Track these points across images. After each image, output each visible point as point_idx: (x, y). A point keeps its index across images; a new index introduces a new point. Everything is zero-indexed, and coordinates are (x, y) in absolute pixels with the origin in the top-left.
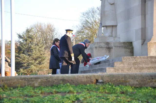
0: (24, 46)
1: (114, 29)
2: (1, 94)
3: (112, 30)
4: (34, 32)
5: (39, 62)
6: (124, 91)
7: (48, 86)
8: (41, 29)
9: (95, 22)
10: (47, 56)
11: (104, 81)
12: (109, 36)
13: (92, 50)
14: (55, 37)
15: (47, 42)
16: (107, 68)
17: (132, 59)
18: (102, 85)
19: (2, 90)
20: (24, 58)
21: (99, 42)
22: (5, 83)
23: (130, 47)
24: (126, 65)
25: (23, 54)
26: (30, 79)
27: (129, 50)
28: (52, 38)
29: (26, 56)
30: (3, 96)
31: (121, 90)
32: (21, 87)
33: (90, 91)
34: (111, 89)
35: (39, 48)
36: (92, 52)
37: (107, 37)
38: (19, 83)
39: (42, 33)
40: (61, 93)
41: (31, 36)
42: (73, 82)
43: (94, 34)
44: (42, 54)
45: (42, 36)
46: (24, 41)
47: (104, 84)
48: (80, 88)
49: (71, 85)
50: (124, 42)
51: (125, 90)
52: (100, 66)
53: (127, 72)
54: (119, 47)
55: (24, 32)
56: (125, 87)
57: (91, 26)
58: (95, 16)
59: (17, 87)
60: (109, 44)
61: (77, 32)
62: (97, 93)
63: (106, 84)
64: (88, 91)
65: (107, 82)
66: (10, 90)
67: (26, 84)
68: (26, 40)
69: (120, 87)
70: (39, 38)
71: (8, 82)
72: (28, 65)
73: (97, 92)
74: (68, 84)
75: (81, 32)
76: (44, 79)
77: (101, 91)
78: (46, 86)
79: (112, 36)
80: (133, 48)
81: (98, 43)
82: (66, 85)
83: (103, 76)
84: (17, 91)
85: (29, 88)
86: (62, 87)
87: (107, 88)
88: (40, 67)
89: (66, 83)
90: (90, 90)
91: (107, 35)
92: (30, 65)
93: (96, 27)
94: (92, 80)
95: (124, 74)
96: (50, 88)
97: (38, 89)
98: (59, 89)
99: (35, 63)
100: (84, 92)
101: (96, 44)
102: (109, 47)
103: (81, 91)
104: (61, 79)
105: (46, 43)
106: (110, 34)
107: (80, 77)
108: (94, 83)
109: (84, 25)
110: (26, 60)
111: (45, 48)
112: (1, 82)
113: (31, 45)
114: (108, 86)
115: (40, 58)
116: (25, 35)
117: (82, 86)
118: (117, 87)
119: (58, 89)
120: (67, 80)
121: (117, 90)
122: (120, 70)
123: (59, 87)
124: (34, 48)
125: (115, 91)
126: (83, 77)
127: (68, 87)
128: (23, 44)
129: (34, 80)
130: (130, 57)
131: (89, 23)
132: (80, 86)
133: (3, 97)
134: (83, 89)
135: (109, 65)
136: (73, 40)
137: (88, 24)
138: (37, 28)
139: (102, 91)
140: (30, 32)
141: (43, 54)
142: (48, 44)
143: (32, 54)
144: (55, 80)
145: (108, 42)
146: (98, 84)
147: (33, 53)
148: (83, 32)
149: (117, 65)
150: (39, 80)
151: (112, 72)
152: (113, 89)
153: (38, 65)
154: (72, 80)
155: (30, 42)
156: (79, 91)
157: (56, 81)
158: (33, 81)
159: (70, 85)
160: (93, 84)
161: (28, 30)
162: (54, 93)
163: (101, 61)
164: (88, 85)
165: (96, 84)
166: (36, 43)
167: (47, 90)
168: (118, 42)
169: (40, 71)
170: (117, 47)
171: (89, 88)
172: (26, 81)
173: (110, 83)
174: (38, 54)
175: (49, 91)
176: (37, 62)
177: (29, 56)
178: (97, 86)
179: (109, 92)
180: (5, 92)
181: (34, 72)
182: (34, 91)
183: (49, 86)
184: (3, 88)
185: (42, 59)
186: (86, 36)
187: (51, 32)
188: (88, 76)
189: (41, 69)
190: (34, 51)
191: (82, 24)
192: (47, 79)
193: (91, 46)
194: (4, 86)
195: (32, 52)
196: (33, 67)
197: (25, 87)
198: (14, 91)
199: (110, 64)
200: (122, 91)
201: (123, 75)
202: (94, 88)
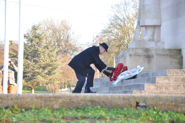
0: (29, 49)
1: (156, 30)
2: (10, 118)
3: (154, 32)
4: (43, 29)
5: (48, 71)
6: (175, 120)
7: (71, 108)
8: (53, 25)
9: (128, 18)
10: (61, 63)
11: (147, 105)
12: (149, 40)
13: (125, 58)
14: (71, 37)
15: (61, 44)
16: (146, 85)
17: (181, 73)
18: (145, 110)
19: (10, 112)
20: (28, 65)
21: (135, 48)
22: (15, 103)
23: (178, 57)
24: (172, 82)
25: (27, 60)
26: (48, 98)
27: (177, 61)
28: (67, 38)
29: (31, 62)
30: (12, 119)
31: (170, 118)
32: (36, 109)
33: (127, 118)
34: (157, 115)
35: (49, 52)
36: (125, 62)
37: (147, 41)
38: (33, 103)
39: (53, 31)
40: (89, 119)
41: (38, 35)
42: (106, 105)
43: (125, 35)
44: (53, 61)
45: (53, 35)
46: (28, 41)
47: (147, 109)
48: (114, 113)
49: (103, 109)
50: (169, 49)
51: (176, 118)
52: (135, 82)
53: (173, 91)
54: (163, 55)
55: (29, 30)
56: (176, 114)
57: (121, 23)
58: (128, 9)
59: (31, 109)
60: (148, 51)
61: (102, 31)
62: (137, 121)
63: (150, 108)
64: (125, 118)
65: (151, 106)
66: (22, 112)
67: (43, 105)
68: (32, 41)
69: (168, 113)
70: (50, 39)
71: (19, 101)
72: (33, 76)
73: (136, 119)
74: (99, 107)
75: (108, 32)
76: (66, 99)
77: (143, 118)
78: (69, 108)
79: (153, 40)
80: (182, 58)
81: (133, 49)
82: (96, 108)
83: (147, 98)
84: (30, 114)
85: (46, 110)
86: (90, 111)
87: (151, 115)
88: (51, 78)
89: (96, 105)
90: (128, 116)
91: (146, 38)
92: (35, 75)
93: (129, 25)
94: (131, 103)
95: (175, 97)
96: (74, 111)
97: (58, 112)
98: (87, 114)
99: (43, 73)
100: (119, 119)
101: (131, 51)
102: (149, 56)
103: (116, 117)
104: (89, 99)
105: (59, 46)
106: (151, 37)
107: (114, 98)
108: (134, 106)
109: (113, 22)
110: (31, 69)
111: (57, 53)
112: (10, 100)
113: (38, 48)
114: (152, 112)
115: (50, 65)
116: (30, 33)
117: (117, 110)
118: (165, 113)
119: (85, 113)
120: (98, 102)
121: (165, 118)
122: (164, 89)
123: (86, 110)
124: (42, 51)
125: (162, 119)
126: (119, 98)
127: (98, 111)
128: (28, 46)
129: (54, 100)
130: (178, 71)
131: (119, 19)
132: (114, 110)
133: (12, 122)
134: (118, 114)
135: (148, 81)
136: (96, 42)
137: (118, 21)
138: (47, 24)
139: (145, 118)
140: (37, 30)
141: (55, 61)
142: (62, 47)
143: (39, 60)
144: (82, 100)
145: (147, 49)
146: (138, 108)
147: (41, 58)
148: (110, 32)
149: (160, 80)
150: (60, 101)
151: (152, 91)
152: (159, 116)
153: (47, 76)
154: (104, 102)
155: (37, 43)
156: (114, 117)
157: (82, 103)
158: (51, 101)
159: (100, 108)
160: (132, 109)
161: (34, 26)
162: (80, 118)
163: (137, 74)
164: (125, 109)
165: (136, 108)
166: (45, 45)
167: (70, 113)
168: (161, 49)
169: (49, 84)
170: (160, 55)
171: (126, 114)
172: (43, 100)
173: (155, 108)
174: (48, 61)
175: (73, 115)
176: (46, 71)
177: (34, 63)
178: (137, 112)
179: (154, 119)
180: (15, 115)
181: (41, 85)
182: (53, 115)
183: (73, 109)
184: (12, 109)
185: (53, 67)
186: (114, 37)
187: (66, 30)
188: (126, 97)
189: (51, 81)
190: (42, 56)
191: (110, 20)
192: (70, 100)
193: (124, 53)
194: (13, 107)
195: (39, 57)
196: (40, 78)
197: (41, 109)
198: (26, 113)
199: (150, 78)
200: (172, 120)
201: (173, 98)
202: (133, 113)
